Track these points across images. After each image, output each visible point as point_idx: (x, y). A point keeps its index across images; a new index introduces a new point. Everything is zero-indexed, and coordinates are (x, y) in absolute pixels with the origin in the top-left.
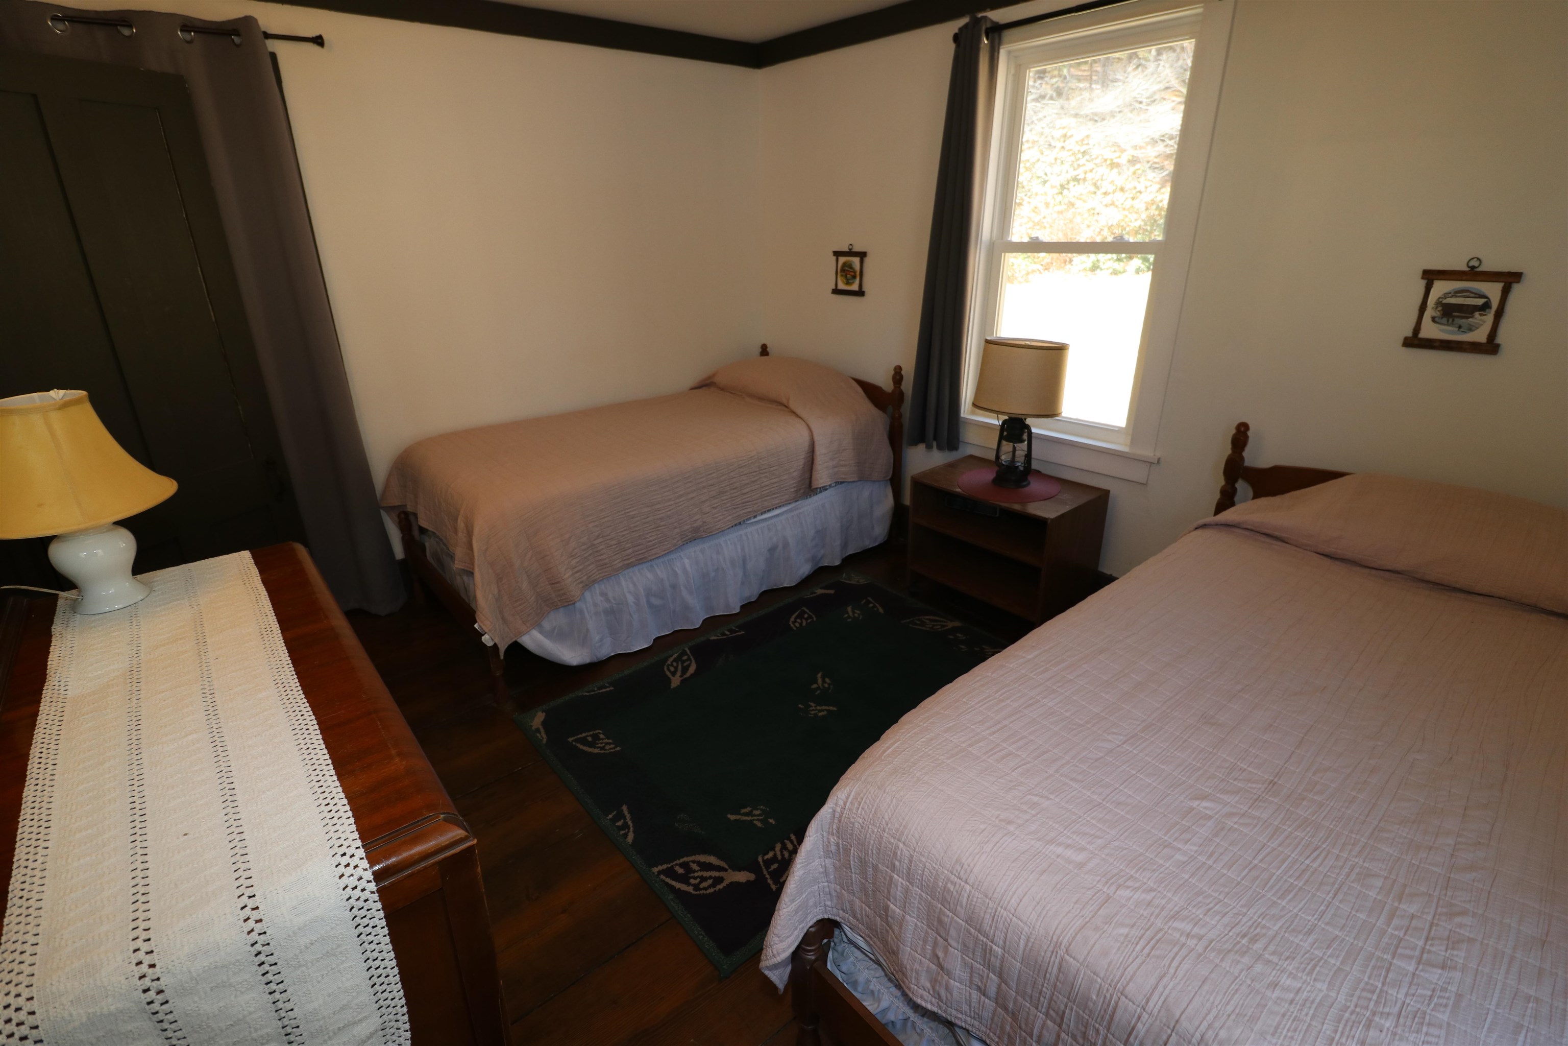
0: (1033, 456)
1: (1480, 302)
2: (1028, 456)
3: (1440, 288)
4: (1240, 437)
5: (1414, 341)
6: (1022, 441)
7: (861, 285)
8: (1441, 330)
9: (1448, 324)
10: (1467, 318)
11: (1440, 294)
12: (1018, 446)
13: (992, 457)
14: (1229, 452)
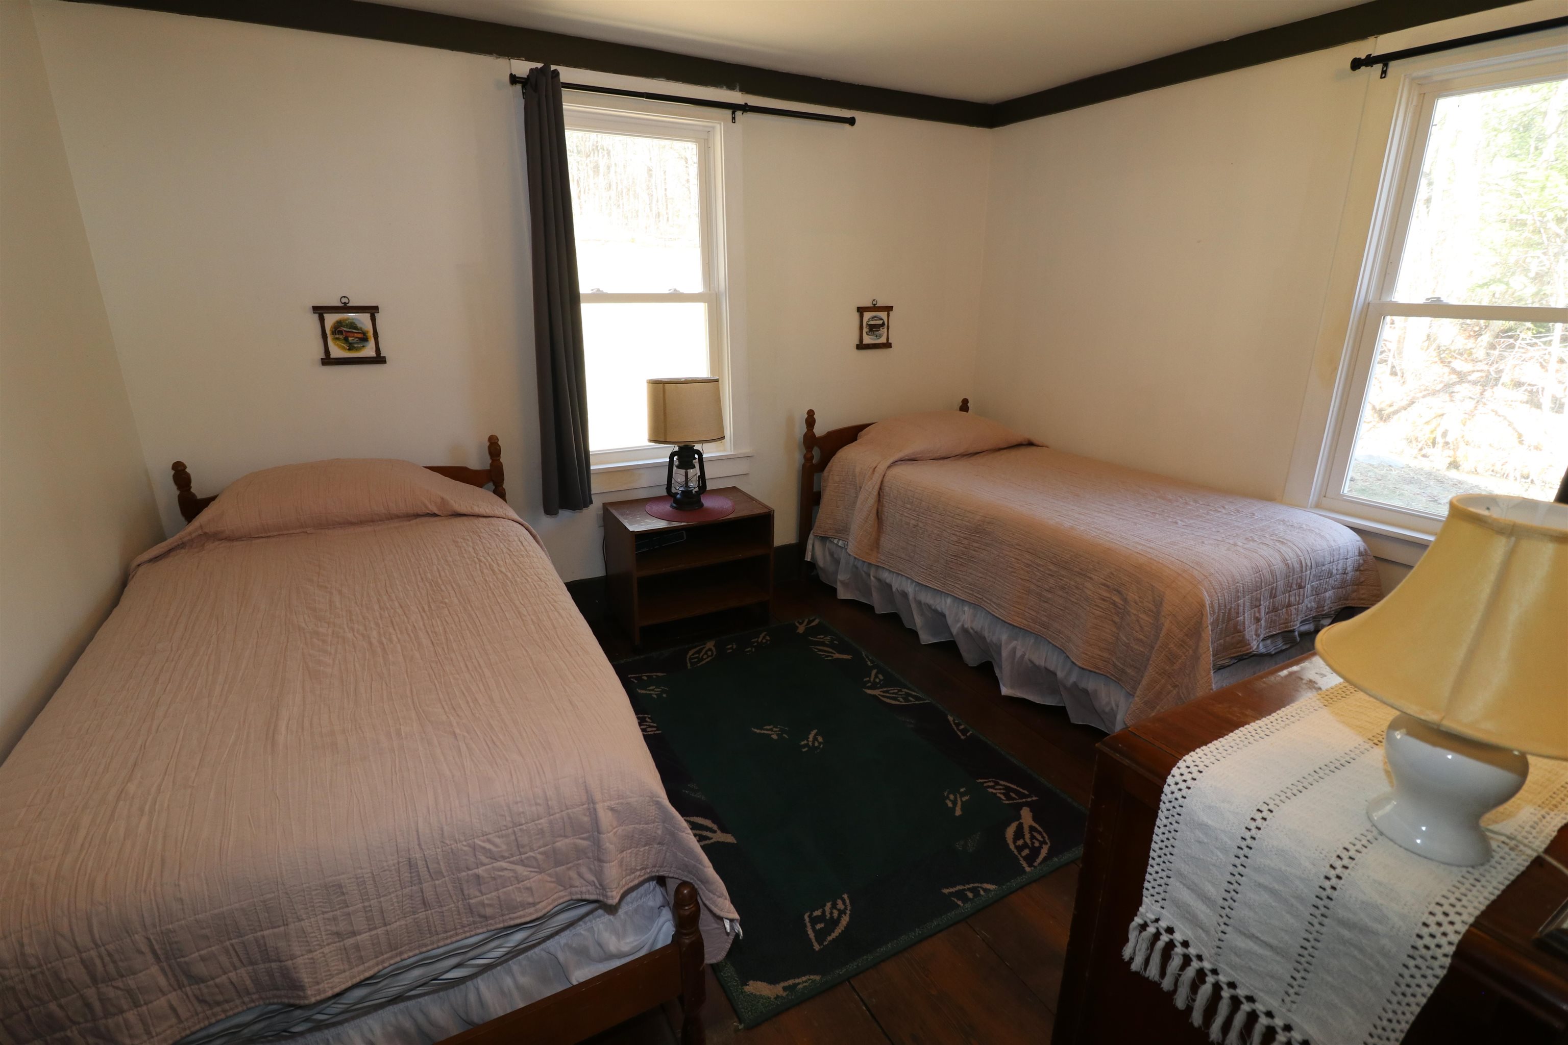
0: (707, 477)
1: (881, 322)
2: (702, 477)
3: (867, 316)
4: (810, 420)
5: (861, 346)
6: (694, 467)
7: (378, 350)
8: (871, 339)
9: (872, 335)
10: (878, 331)
11: (867, 320)
12: (691, 472)
13: (664, 493)
14: (806, 430)
